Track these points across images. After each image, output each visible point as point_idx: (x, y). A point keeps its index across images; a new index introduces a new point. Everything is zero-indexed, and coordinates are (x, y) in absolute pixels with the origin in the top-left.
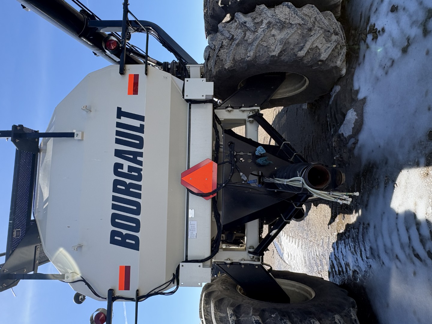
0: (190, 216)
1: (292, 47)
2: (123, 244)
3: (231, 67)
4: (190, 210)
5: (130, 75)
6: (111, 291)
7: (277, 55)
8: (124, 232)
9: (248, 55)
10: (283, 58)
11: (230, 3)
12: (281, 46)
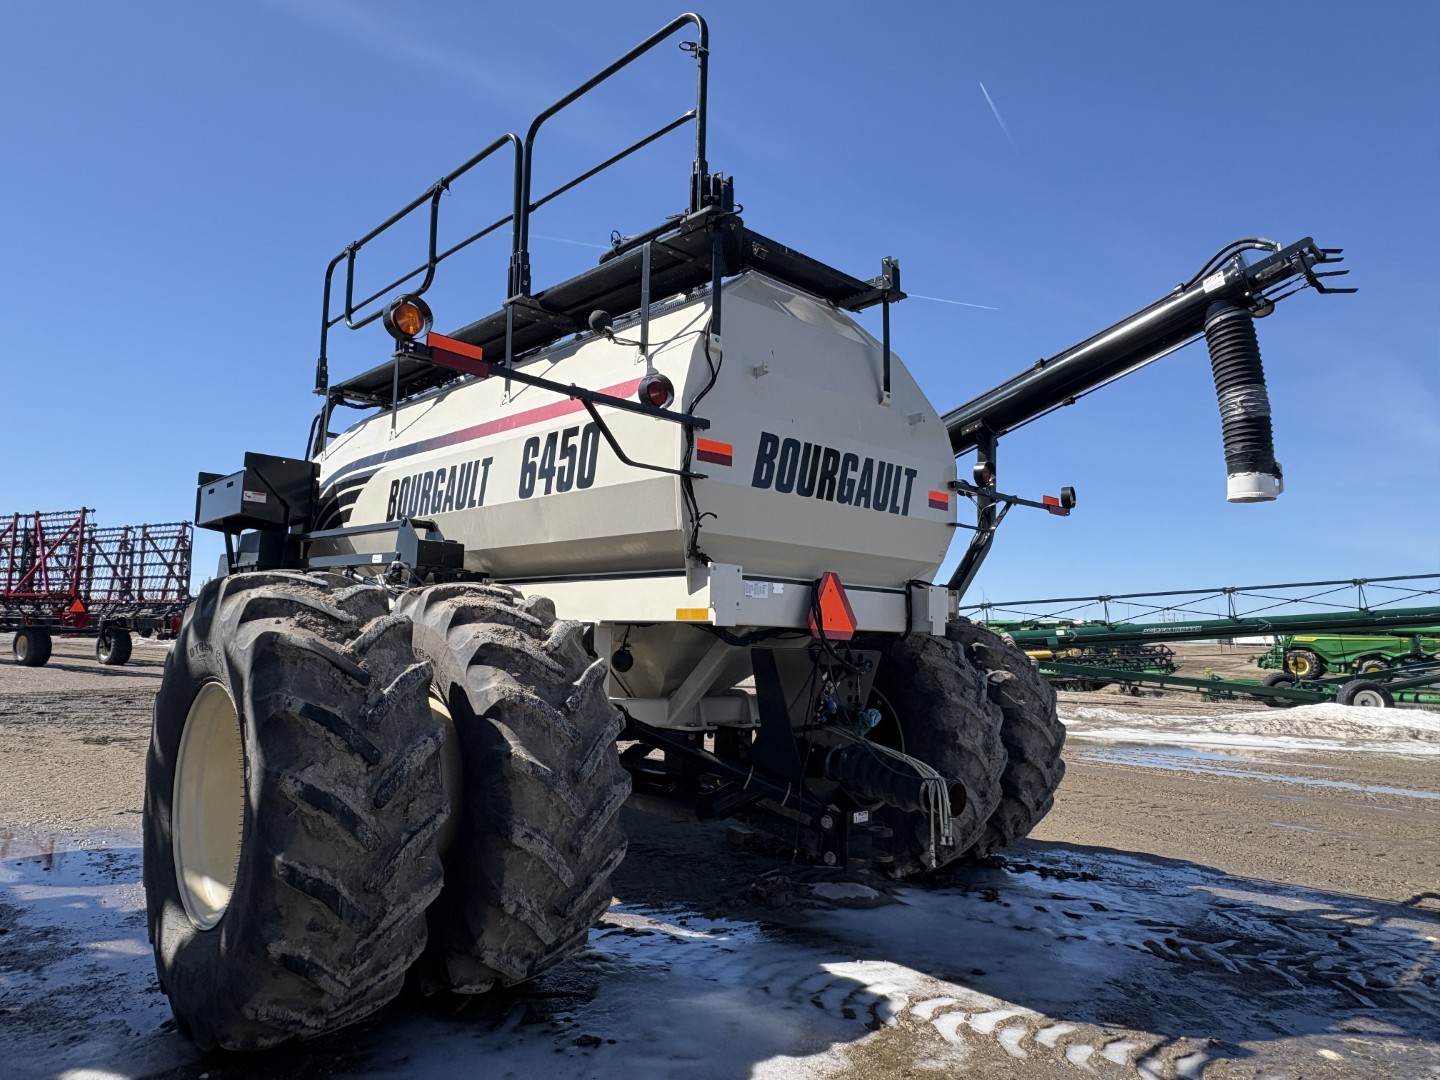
0: (775, 585)
1: (966, 767)
2: (764, 458)
3: (923, 664)
4: (781, 585)
5: (947, 496)
6: (705, 424)
7: (958, 742)
8: (777, 461)
9: (953, 694)
10: (949, 753)
11: (979, 662)
12: (970, 747)
